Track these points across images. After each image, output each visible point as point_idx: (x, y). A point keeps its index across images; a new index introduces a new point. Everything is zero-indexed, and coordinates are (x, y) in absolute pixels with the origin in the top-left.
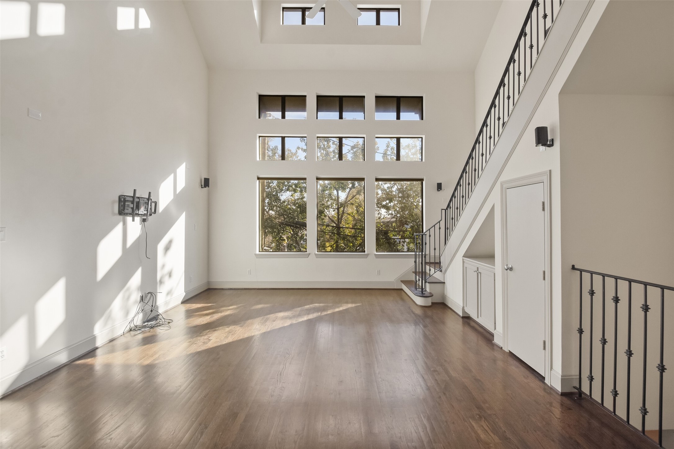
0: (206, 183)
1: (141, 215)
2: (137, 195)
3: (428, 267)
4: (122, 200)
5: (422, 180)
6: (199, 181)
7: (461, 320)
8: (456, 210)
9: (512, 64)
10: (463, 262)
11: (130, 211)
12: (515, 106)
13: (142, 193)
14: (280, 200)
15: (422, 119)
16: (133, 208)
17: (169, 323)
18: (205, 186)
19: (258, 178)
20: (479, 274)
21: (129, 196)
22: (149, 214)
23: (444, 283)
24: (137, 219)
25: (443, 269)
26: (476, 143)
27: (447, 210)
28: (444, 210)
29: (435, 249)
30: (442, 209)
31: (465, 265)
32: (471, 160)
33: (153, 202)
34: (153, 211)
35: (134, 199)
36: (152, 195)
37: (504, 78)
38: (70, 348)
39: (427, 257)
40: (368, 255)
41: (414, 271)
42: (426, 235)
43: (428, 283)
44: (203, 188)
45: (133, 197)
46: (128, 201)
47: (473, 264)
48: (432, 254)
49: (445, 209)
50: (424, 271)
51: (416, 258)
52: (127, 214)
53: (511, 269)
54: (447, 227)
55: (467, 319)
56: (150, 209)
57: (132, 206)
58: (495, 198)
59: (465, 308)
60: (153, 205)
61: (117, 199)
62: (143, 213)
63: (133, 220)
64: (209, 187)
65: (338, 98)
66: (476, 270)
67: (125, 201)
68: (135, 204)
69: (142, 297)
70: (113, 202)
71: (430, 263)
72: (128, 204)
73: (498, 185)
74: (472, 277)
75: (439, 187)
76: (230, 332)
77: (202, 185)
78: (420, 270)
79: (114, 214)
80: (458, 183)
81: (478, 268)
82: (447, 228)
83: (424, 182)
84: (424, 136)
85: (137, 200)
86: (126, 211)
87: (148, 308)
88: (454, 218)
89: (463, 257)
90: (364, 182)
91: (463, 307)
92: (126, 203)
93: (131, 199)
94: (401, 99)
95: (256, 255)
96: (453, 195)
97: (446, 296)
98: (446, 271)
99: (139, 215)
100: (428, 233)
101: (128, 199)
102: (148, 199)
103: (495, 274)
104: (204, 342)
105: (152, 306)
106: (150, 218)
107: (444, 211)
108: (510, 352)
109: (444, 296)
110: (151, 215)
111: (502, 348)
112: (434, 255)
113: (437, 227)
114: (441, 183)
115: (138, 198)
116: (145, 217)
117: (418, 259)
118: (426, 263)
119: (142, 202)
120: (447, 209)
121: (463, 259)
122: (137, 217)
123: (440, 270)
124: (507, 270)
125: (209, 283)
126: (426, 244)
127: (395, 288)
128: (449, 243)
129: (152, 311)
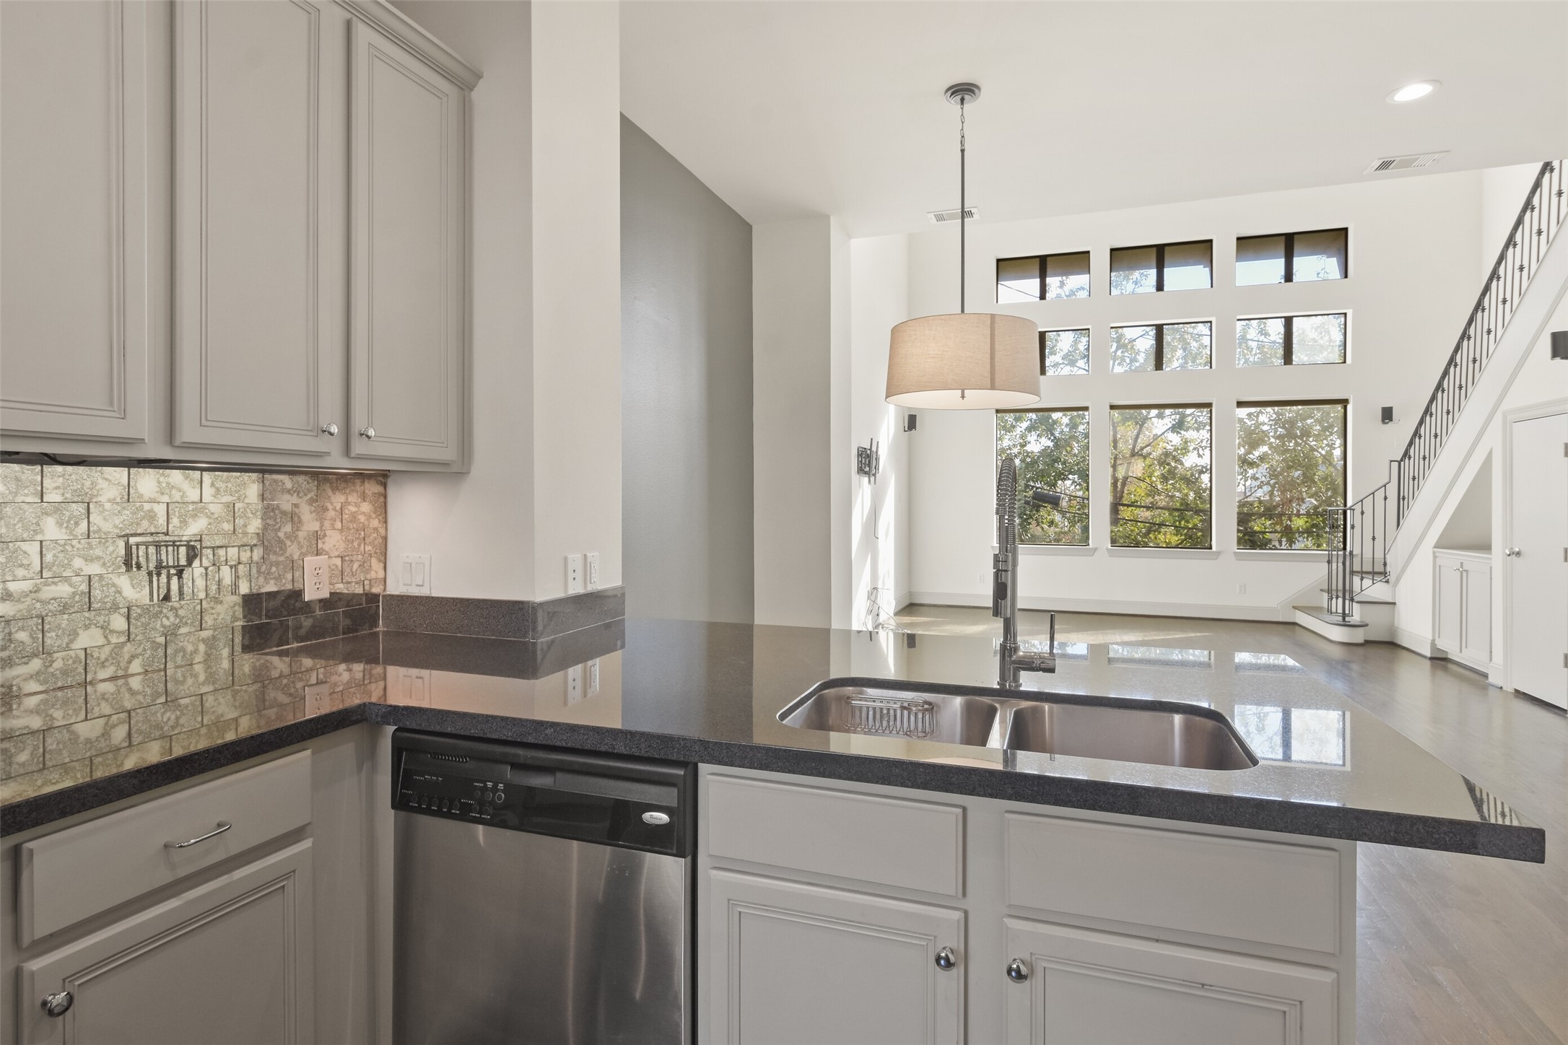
0: (912, 423)
3: (1356, 579)
4: (860, 454)
5: (1344, 402)
7: (1428, 662)
8: (1422, 462)
9: (1528, 213)
10: (1435, 557)
12: (1532, 279)
15: (1346, 277)
16: (867, 465)
18: (909, 429)
19: (996, 411)
20: (1464, 574)
21: (864, 448)
23: (1394, 604)
25: (1392, 578)
26: (1462, 338)
27: (1402, 463)
28: (1397, 463)
29: (1374, 539)
30: (1391, 461)
31: (1439, 562)
32: (1452, 369)
35: (867, 452)
37: (1516, 232)
39: (1357, 562)
40: (1218, 553)
41: (1327, 588)
42: (1354, 510)
43: (1358, 602)
44: (906, 432)
46: (864, 455)
47: (1452, 558)
48: (1368, 554)
49: (1399, 459)
50: (1347, 588)
51: (1329, 562)
53: (1518, 554)
54: (1402, 494)
55: (1440, 661)
57: (866, 461)
58: (1493, 439)
59: (1437, 642)
64: (915, 430)
65: (1155, 249)
66: (1459, 566)
69: (869, 592)
70: (855, 456)
71: (1363, 574)
73: (1498, 418)
74: (1451, 581)
75: (1387, 415)
77: (904, 425)
78: (1340, 587)
79: (856, 472)
80: (1427, 411)
81: (1462, 563)
82: (1401, 497)
83: (1350, 407)
84: (1351, 310)
87: (876, 609)
88: (1417, 477)
89: (1435, 547)
90: (1211, 411)
91: (1433, 641)
92: (863, 458)
94: (1295, 236)
96: (1416, 433)
97: (1398, 628)
98: (1398, 580)
100: (1358, 508)
101: (863, 451)
103: (1491, 567)
107: (1395, 465)
108: (1517, 691)
109: (1393, 629)
111: (1501, 688)
112: (1372, 556)
113: (1380, 495)
114: (1392, 407)
116: (870, 479)
117: (1336, 564)
118: (1352, 573)
120: (1402, 460)
121: (1434, 553)
123: (1384, 580)
124: (1509, 555)
125: (911, 594)
126: (1353, 527)
127: (1280, 620)
128: (1406, 523)
129: (877, 615)
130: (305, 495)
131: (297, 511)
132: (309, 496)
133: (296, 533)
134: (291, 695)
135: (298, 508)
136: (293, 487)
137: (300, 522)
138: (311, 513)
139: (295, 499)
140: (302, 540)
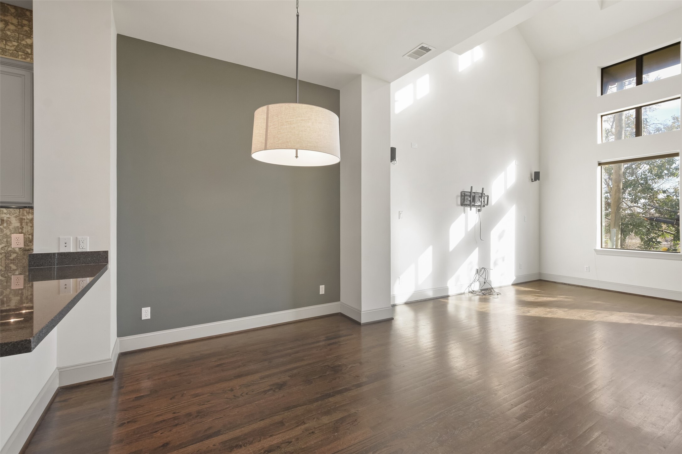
0: (537, 176)
1: (477, 206)
2: (473, 191)
4: (463, 195)
6: (529, 176)
11: (468, 203)
13: (477, 189)
14: (652, 189)
16: (470, 201)
17: (498, 294)
18: (535, 180)
19: (600, 164)
21: (468, 192)
22: (482, 205)
24: (474, 209)
33: (486, 196)
34: (486, 203)
35: (471, 194)
36: (484, 190)
38: (434, 289)
44: (533, 181)
45: (471, 192)
46: (467, 195)
52: (466, 205)
56: (483, 201)
57: (469, 199)
60: (486, 198)
61: (460, 194)
62: (478, 205)
63: (471, 210)
64: (539, 180)
67: (465, 195)
68: (472, 197)
69: (478, 270)
70: (457, 196)
72: (467, 198)
76: (551, 312)
77: (532, 179)
79: (458, 205)
85: (473, 194)
86: (466, 203)
87: (482, 280)
92: (466, 197)
93: (469, 194)
95: (596, 250)
99: (475, 206)
101: (467, 194)
102: (482, 194)
104: (523, 312)
105: (485, 279)
106: (483, 208)
110: (484, 206)
115: (475, 193)
116: (480, 208)
119: (477, 196)
122: (474, 207)
125: (540, 274)
129: (485, 283)
130: (13, 215)
131: (9, 219)
132: (15, 215)
133: (9, 226)
134: (5, 277)
135: (10, 218)
136: (7, 212)
137: (10, 223)
138: (16, 220)
139: (8, 216)
140: (12, 229)
